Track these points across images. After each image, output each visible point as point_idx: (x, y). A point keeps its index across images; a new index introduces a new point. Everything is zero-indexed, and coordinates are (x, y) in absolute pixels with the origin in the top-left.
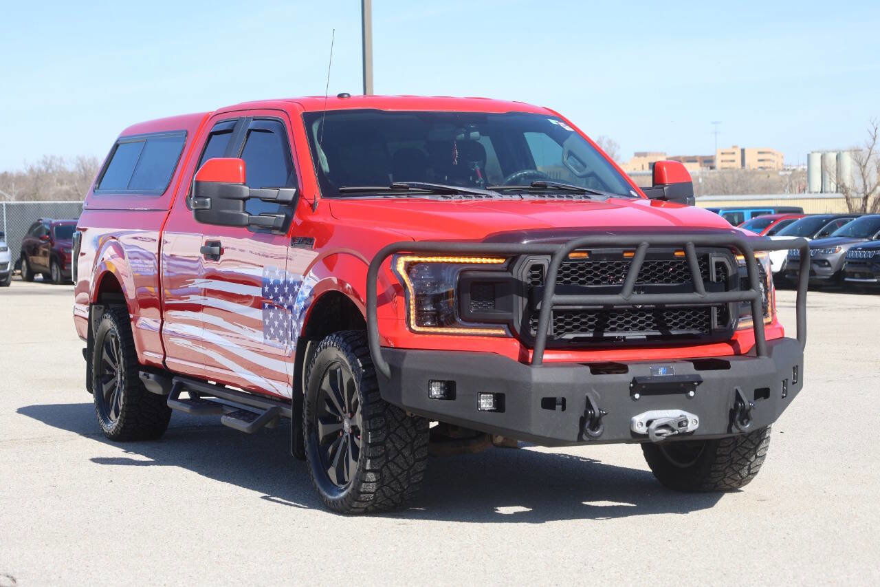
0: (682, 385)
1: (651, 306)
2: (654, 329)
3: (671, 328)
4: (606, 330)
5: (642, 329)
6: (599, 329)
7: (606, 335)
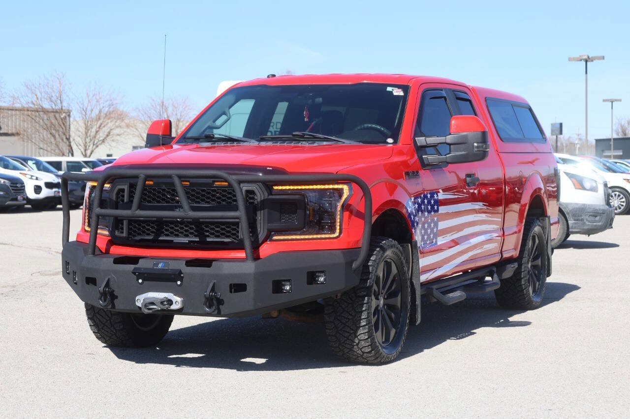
0: (173, 276)
1: (154, 219)
2: (196, 236)
3: (208, 236)
4: (162, 235)
5: (186, 236)
6: (159, 233)
7: (161, 238)
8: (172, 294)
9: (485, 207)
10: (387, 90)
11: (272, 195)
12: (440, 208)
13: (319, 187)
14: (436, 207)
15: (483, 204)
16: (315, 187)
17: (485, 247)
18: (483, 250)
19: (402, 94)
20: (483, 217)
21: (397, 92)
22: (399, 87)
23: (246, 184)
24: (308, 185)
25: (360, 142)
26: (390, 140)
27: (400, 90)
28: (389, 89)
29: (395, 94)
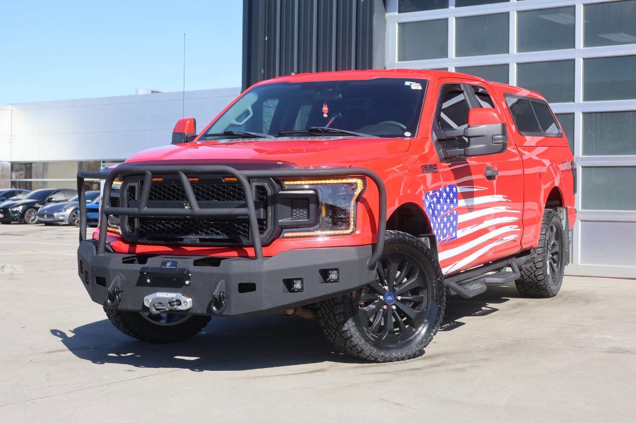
0: (181, 276)
4: (173, 233)
5: (197, 234)
8: (180, 294)
9: (505, 200)
10: (405, 84)
11: (283, 190)
12: (459, 201)
13: (332, 181)
14: (455, 200)
15: (503, 197)
16: (328, 182)
17: (505, 238)
18: (503, 242)
19: (420, 88)
20: (503, 209)
21: (415, 86)
22: (417, 81)
23: (256, 180)
24: (320, 180)
25: (377, 136)
26: (408, 134)
27: (419, 84)
28: (407, 83)
29: (413, 87)
